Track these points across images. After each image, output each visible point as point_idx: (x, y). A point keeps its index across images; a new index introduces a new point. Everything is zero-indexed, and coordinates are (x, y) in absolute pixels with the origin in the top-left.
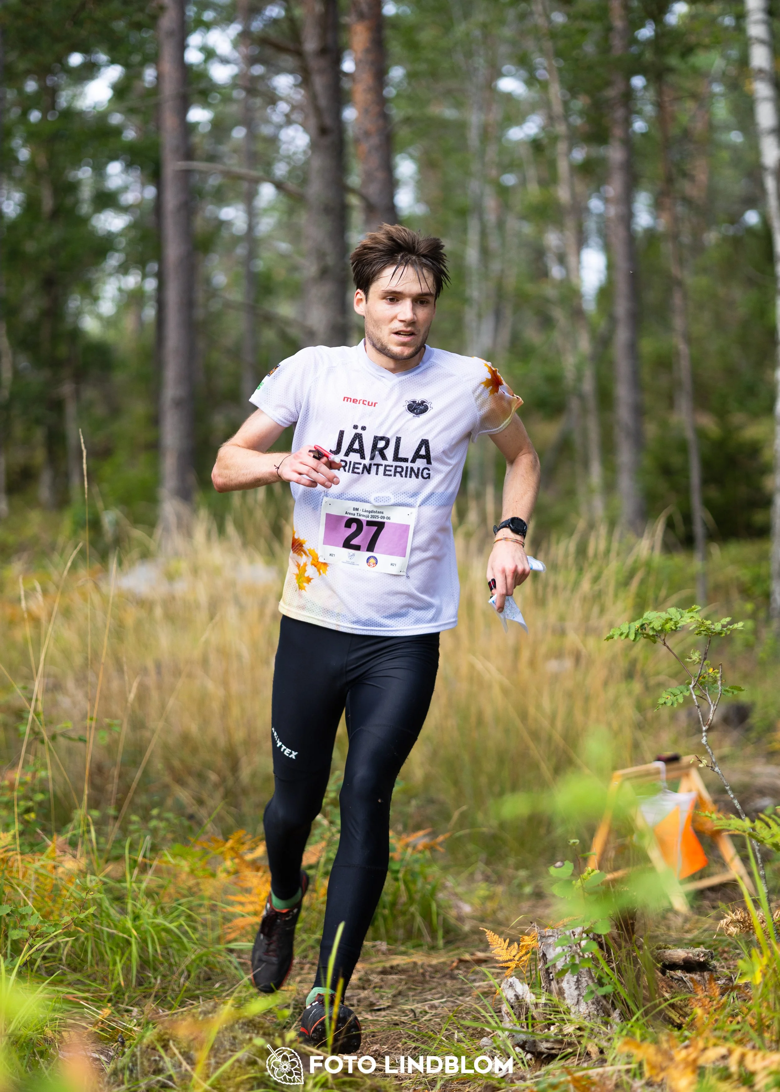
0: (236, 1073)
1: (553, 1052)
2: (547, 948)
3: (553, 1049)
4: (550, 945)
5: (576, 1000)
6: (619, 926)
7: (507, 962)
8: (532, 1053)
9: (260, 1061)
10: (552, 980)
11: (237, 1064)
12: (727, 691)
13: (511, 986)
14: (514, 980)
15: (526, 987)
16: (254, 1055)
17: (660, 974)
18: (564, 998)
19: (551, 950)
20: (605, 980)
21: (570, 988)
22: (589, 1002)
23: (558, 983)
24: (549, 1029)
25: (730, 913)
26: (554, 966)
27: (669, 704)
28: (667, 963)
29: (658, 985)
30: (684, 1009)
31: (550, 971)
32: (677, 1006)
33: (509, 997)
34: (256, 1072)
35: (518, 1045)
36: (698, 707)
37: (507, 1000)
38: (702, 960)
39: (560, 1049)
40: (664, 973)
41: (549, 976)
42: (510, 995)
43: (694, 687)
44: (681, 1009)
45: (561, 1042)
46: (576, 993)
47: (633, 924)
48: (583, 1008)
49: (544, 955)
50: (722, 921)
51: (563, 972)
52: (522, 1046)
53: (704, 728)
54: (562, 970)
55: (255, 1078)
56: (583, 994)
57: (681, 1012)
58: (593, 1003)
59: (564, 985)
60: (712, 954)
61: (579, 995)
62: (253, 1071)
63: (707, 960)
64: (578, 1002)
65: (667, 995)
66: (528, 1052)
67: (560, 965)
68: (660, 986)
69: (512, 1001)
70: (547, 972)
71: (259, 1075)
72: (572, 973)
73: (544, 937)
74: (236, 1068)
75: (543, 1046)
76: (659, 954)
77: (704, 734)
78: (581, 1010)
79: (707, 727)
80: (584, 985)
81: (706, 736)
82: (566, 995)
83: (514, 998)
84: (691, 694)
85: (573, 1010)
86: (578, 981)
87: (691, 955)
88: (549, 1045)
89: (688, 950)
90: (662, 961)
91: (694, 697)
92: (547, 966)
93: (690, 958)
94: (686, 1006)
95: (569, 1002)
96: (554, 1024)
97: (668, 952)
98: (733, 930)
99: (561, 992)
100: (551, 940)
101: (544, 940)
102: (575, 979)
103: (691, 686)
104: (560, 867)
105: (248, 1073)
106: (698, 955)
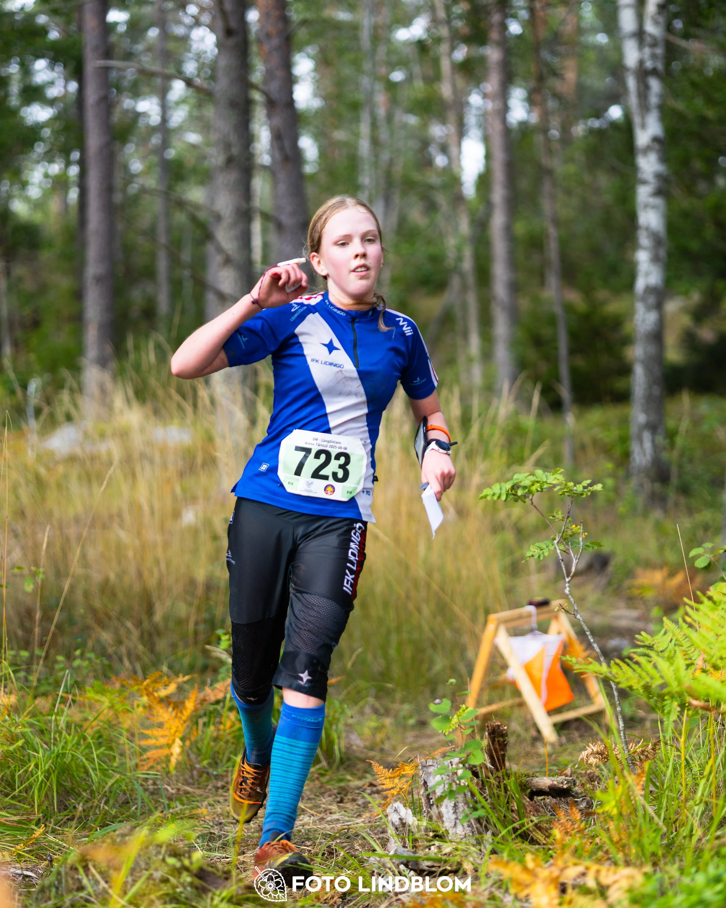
0: (151, 890)
1: (433, 869)
2: (428, 776)
3: (433, 866)
4: (430, 773)
5: (454, 823)
6: (491, 757)
7: (390, 789)
8: (415, 871)
9: (172, 879)
10: (433, 805)
11: (151, 882)
12: (588, 546)
13: (396, 810)
14: (398, 805)
15: (410, 811)
16: (167, 873)
17: (528, 800)
18: (443, 822)
19: (431, 778)
20: (479, 806)
21: (448, 812)
22: (465, 824)
23: (437, 807)
24: (430, 849)
25: (590, 745)
26: (434, 792)
27: (536, 557)
28: (534, 790)
29: (526, 809)
30: (549, 831)
31: (431, 797)
32: (543, 828)
33: (394, 821)
34: (168, 889)
35: (402, 863)
36: (562, 560)
37: (392, 823)
38: (565, 787)
39: (439, 867)
40: (531, 799)
41: (429, 802)
42: (395, 818)
43: (558, 542)
44: (547, 831)
45: (439, 861)
46: (454, 816)
47: (504, 756)
48: (460, 830)
49: (425, 783)
50: (583, 752)
51: (441, 799)
52: (406, 865)
53: (567, 580)
54: (441, 796)
55: (167, 894)
56: (460, 818)
57: (547, 834)
58: (469, 826)
59: (443, 809)
60: (574, 781)
61: (456, 819)
62: (165, 888)
63: (570, 787)
64: (455, 824)
65: (534, 818)
66: (411, 870)
67: (439, 792)
68: (528, 811)
69: (396, 824)
70: (428, 798)
71: (171, 891)
72: (450, 799)
73: (425, 766)
74: (150, 886)
75: (425, 865)
76: (527, 781)
77: (567, 585)
78: (458, 832)
79: (570, 578)
80: (461, 809)
81: (569, 587)
82: (444, 819)
83: (398, 821)
84: (555, 548)
85: (451, 831)
86: (455, 806)
87: (555, 783)
88: (429, 863)
89: (552, 778)
90: (530, 788)
91: (559, 551)
92: (427, 793)
93: (555, 785)
94: (551, 828)
95: (448, 824)
96: (434, 845)
97: (535, 780)
98: (592, 760)
99: (440, 816)
100: (431, 770)
101: (425, 769)
102: (453, 805)
103: (556, 542)
104: (438, 704)
105: (161, 890)
106: (562, 783)
